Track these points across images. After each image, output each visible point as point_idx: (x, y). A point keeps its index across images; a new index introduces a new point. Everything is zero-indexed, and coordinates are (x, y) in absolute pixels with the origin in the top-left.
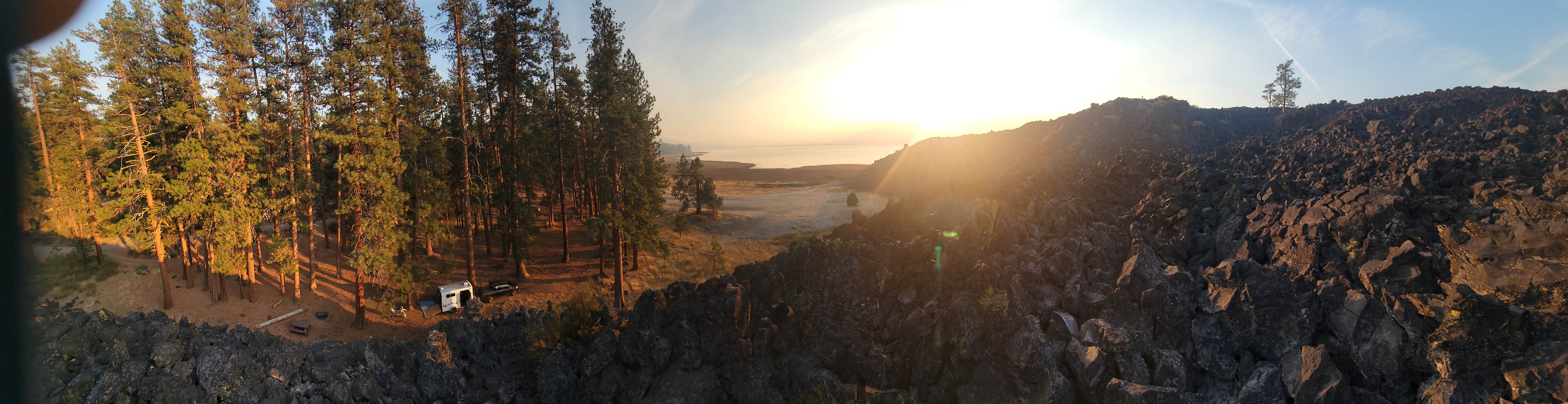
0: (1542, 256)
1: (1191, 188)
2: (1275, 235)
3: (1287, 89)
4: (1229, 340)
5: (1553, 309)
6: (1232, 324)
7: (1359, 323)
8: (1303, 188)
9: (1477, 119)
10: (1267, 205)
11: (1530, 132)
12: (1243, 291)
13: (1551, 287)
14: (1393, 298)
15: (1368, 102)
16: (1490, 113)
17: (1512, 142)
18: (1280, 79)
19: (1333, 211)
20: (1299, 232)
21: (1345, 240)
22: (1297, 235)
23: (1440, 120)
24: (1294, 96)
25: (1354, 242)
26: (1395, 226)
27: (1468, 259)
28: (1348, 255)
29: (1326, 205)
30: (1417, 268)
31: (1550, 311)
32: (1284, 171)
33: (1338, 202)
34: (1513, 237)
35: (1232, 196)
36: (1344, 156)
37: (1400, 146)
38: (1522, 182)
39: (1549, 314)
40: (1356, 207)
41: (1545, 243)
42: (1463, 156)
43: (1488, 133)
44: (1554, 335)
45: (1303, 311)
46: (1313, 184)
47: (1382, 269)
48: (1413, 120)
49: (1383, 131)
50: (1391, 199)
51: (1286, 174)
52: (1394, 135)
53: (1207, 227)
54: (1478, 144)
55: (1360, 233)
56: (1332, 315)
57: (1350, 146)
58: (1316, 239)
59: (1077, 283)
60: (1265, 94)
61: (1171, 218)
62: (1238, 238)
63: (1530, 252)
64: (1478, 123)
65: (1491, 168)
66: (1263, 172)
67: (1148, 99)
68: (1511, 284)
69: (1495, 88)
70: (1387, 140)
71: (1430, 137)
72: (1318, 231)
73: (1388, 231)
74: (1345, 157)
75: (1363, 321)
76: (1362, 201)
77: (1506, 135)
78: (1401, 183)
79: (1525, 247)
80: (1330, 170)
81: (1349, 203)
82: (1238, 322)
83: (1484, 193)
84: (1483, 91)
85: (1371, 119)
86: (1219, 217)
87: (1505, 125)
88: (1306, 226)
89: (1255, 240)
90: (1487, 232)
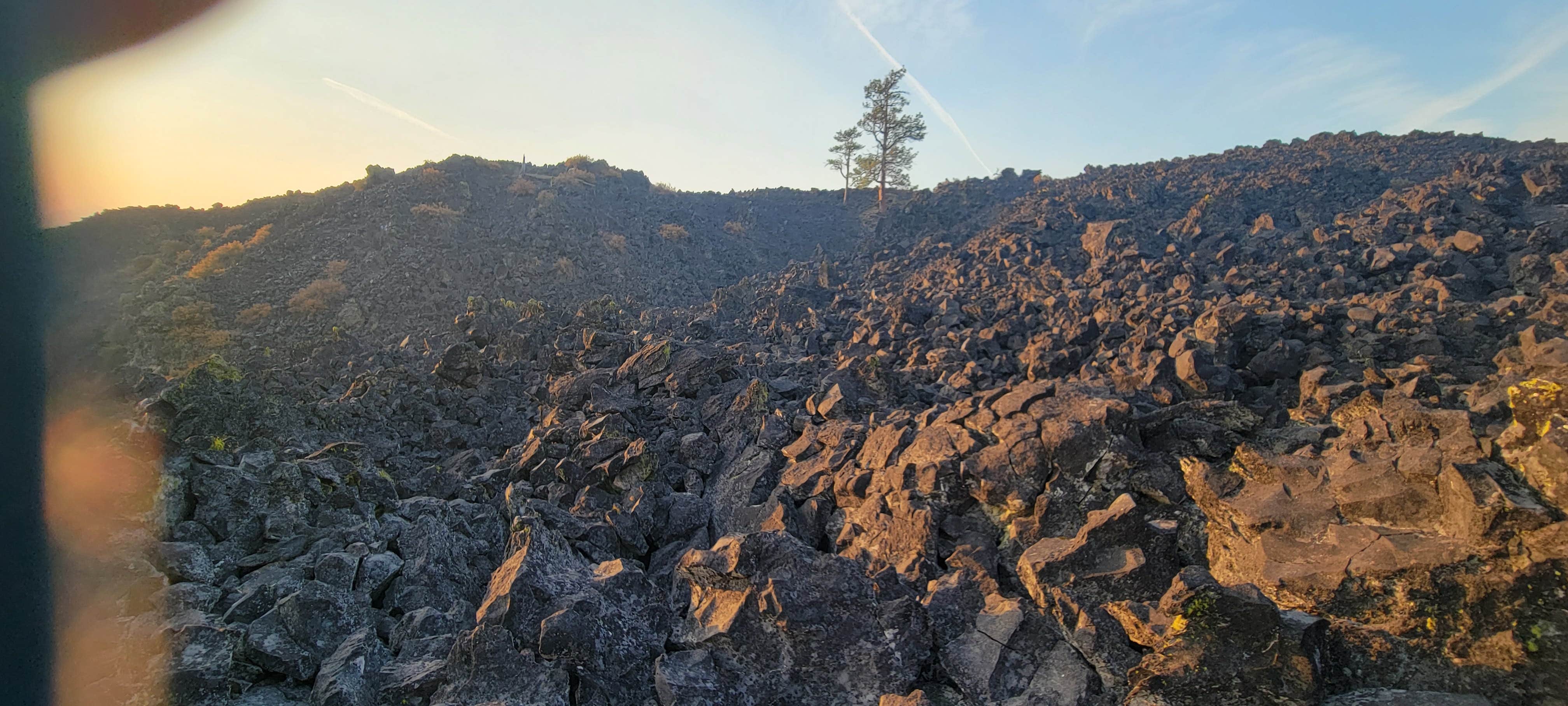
0: (1379, 516)
1: (655, 388)
2: (843, 491)
3: (890, 142)
4: (731, 691)
5: (1392, 625)
6: (740, 661)
7: (1002, 660)
8: (919, 386)
9: (1356, 217)
10: (829, 424)
11: (1487, 249)
12: (764, 593)
13: (1387, 578)
14: (1075, 607)
15: (1093, 173)
16: (1390, 202)
17: (1438, 274)
18: (872, 117)
19: (974, 434)
20: (897, 481)
21: (997, 498)
22: (891, 490)
23: (1265, 221)
24: (908, 160)
25: (1015, 503)
26: (1105, 467)
27: (1235, 527)
28: (1003, 532)
29: (960, 422)
30: (1139, 550)
31: (1386, 627)
32: (877, 348)
33: (985, 415)
34: (1326, 479)
35: (751, 406)
36: (1022, 309)
37: (1160, 285)
38: (1445, 370)
39: (1381, 632)
40: (1023, 425)
41: (1386, 490)
42: (1307, 309)
43: (1379, 252)
44: (1395, 678)
45: (889, 634)
46: (946, 379)
47: (1064, 554)
48: (1197, 220)
49: (1120, 249)
50: (1102, 405)
51: (881, 353)
52: (1147, 257)
53: (692, 479)
54: (1353, 279)
55: (1030, 484)
56: (951, 646)
57: (1039, 286)
58: (934, 496)
59: (355, 654)
60: (835, 156)
61: (608, 463)
62: (763, 499)
63: (1355, 508)
64: (1359, 228)
65: (1371, 337)
66: (826, 349)
67: (540, 164)
68: (1310, 573)
69: (1418, 135)
70: (1129, 269)
71: (1237, 262)
72: (937, 478)
73: (1090, 478)
74: (1027, 313)
75: (1013, 655)
76: (1036, 410)
77: (1426, 256)
78: (1151, 373)
79: (1344, 499)
80: (987, 343)
81: (1010, 416)
82: (753, 655)
83: (1322, 393)
84: (1383, 144)
85: (1093, 219)
86: (721, 455)
87: (1424, 232)
88: (911, 468)
89: (799, 504)
90: (1277, 471)
